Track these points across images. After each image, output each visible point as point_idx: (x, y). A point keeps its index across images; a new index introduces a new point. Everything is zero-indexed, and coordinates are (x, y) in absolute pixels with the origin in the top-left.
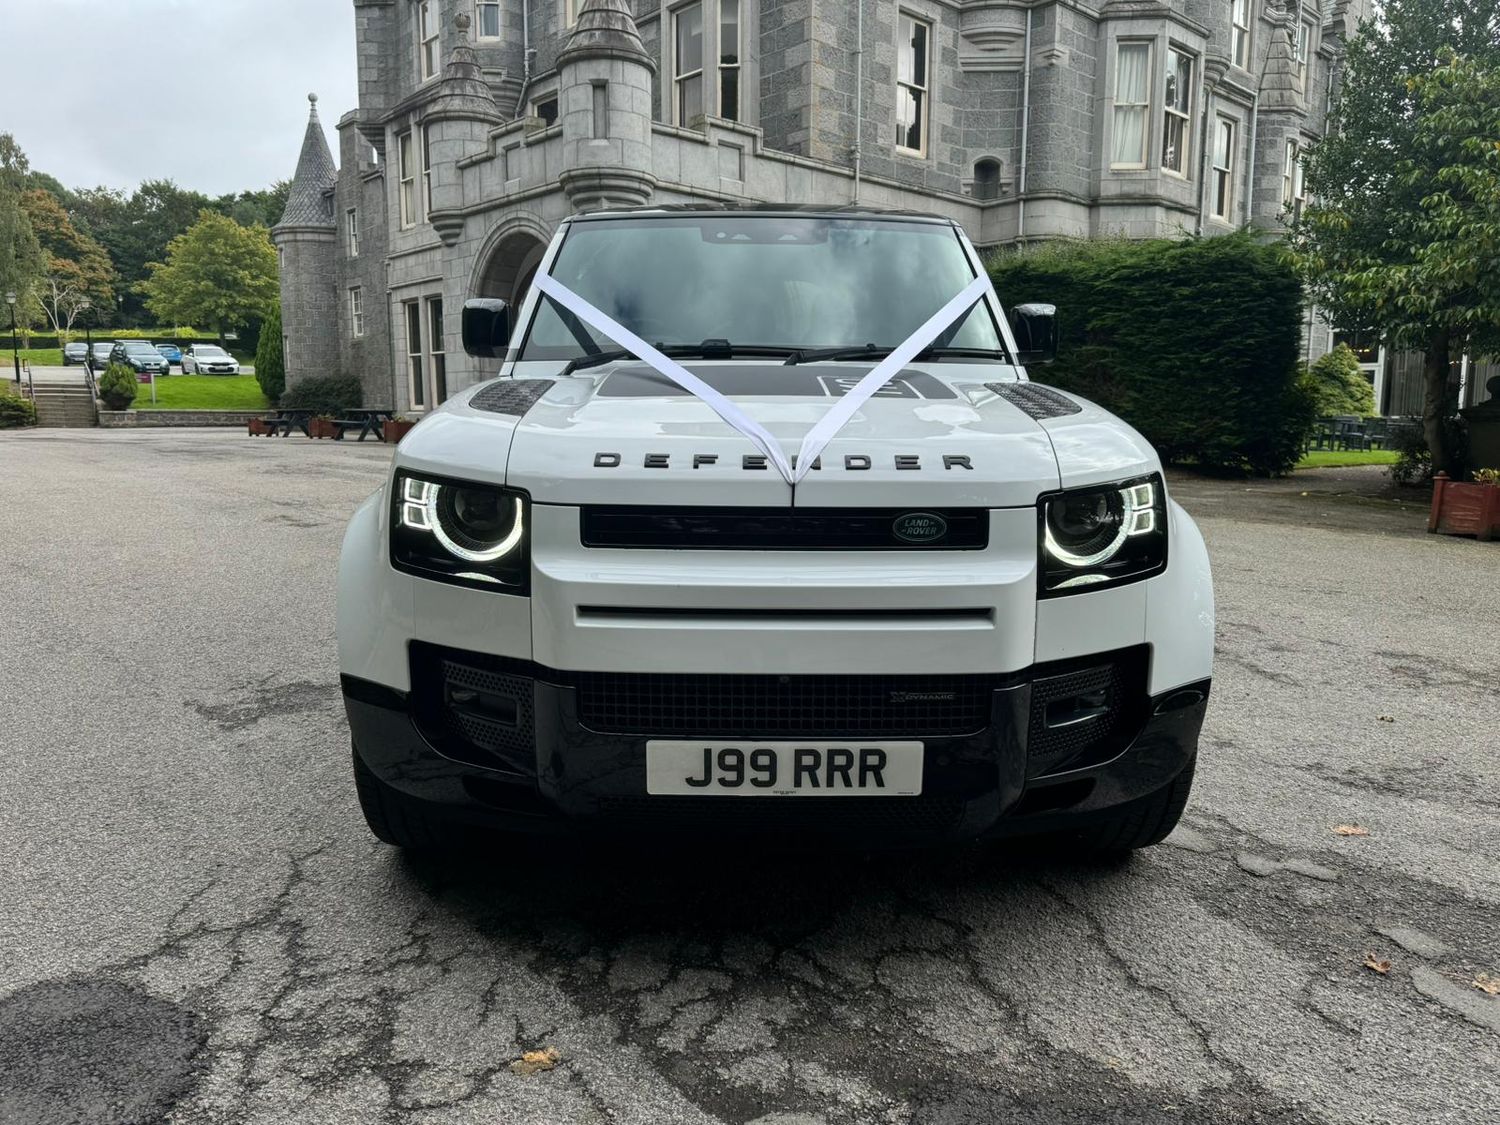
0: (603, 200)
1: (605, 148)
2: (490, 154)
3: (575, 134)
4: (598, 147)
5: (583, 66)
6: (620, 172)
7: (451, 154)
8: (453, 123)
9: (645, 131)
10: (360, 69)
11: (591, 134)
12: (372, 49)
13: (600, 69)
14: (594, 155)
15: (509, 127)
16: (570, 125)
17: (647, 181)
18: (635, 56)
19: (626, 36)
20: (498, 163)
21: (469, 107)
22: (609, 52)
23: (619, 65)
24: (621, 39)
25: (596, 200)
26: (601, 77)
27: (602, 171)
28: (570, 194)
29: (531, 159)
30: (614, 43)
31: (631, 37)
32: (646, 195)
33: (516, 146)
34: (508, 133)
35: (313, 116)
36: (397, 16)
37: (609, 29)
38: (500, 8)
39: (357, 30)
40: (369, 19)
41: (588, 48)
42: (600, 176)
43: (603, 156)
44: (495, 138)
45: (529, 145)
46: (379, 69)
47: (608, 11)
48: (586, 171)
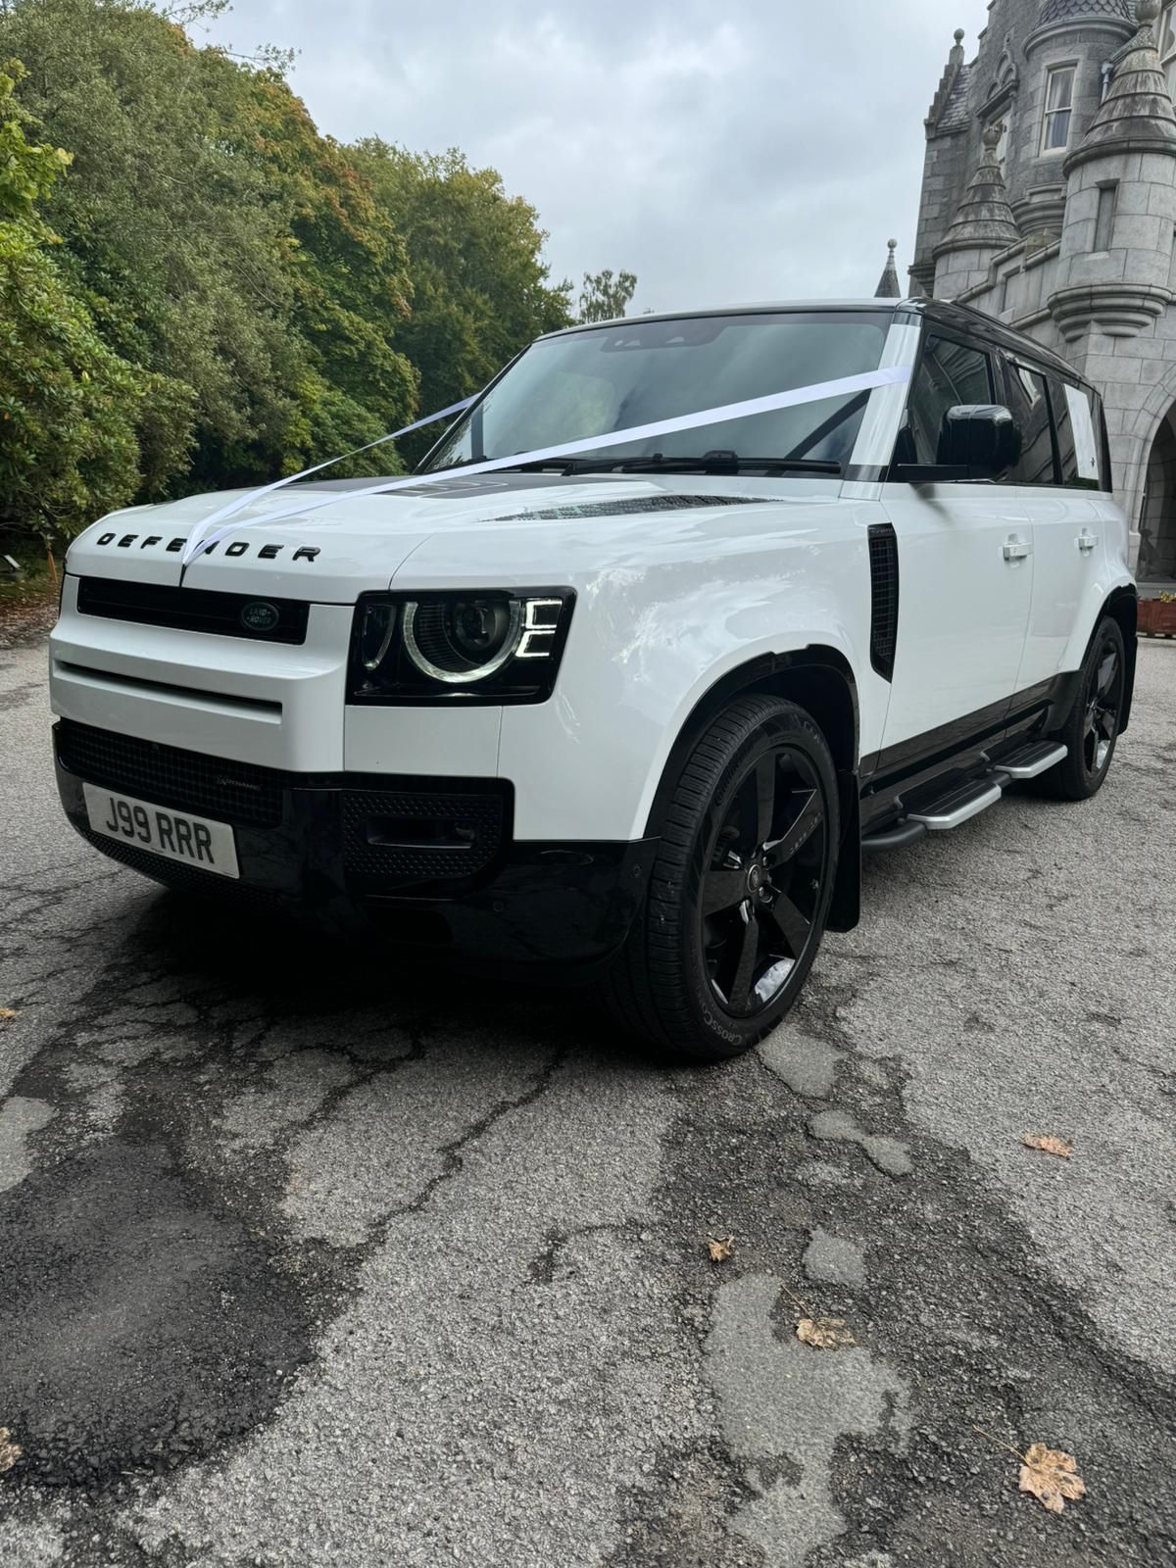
0: (1093, 323)
1: (1104, 261)
2: (989, 284)
3: (1070, 249)
4: (1095, 261)
5: (1090, 167)
6: (1118, 288)
7: (954, 288)
8: (960, 254)
9: (1162, 235)
10: (922, 207)
11: (1088, 247)
12: (938, 184)
13: (1110, 169)
14: (1088, 271)
15: (1012, 251)
16: (1067, 239)
17: (1154, 295)
18: (1159, 145)
19: (1153, 122)
20: (996, 293)
21: (981, 233)
22: (1125, 145)
23: (1136, 160)
24: (1146, 126)
25: (1085, 324)
26: (1112, 177)
27: (1094, 289)
28: (1058, 319)
29: (1028, 284)
30: (1135, 134)
31: (1161, 123)
32: (1154, 313)
33: (1015, 272)
34: (1010, 257)
35: (889, 263)
36: (968, 142)
37: (1132, 117)
38: (1073, 112)
39: (926, 165)
40: (939, 151)
41: (1100, 145)
42: (1091, 296)
43: (1101, 271)
44: (997, 265)
45: (1028, 268)
46: (941, 204)
47: (1135, 94)
48: (1075, 292)
